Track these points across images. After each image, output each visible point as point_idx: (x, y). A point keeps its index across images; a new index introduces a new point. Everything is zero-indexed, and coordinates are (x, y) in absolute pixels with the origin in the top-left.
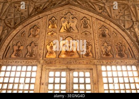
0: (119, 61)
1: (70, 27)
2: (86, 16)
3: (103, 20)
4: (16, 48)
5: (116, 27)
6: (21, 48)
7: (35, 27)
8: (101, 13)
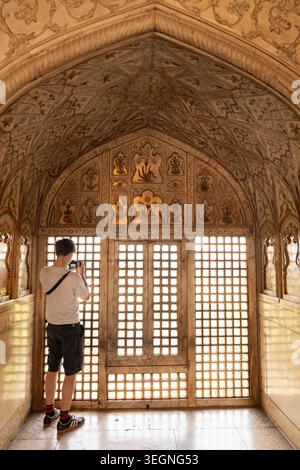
0: (222, 230)
1: (150, 172)
2: (177, 151)
3: (206, 159)
4: (64, 209)
5: (226, 174)
6: (72, 208)
7: (91, 173)
8: (202, 149)
